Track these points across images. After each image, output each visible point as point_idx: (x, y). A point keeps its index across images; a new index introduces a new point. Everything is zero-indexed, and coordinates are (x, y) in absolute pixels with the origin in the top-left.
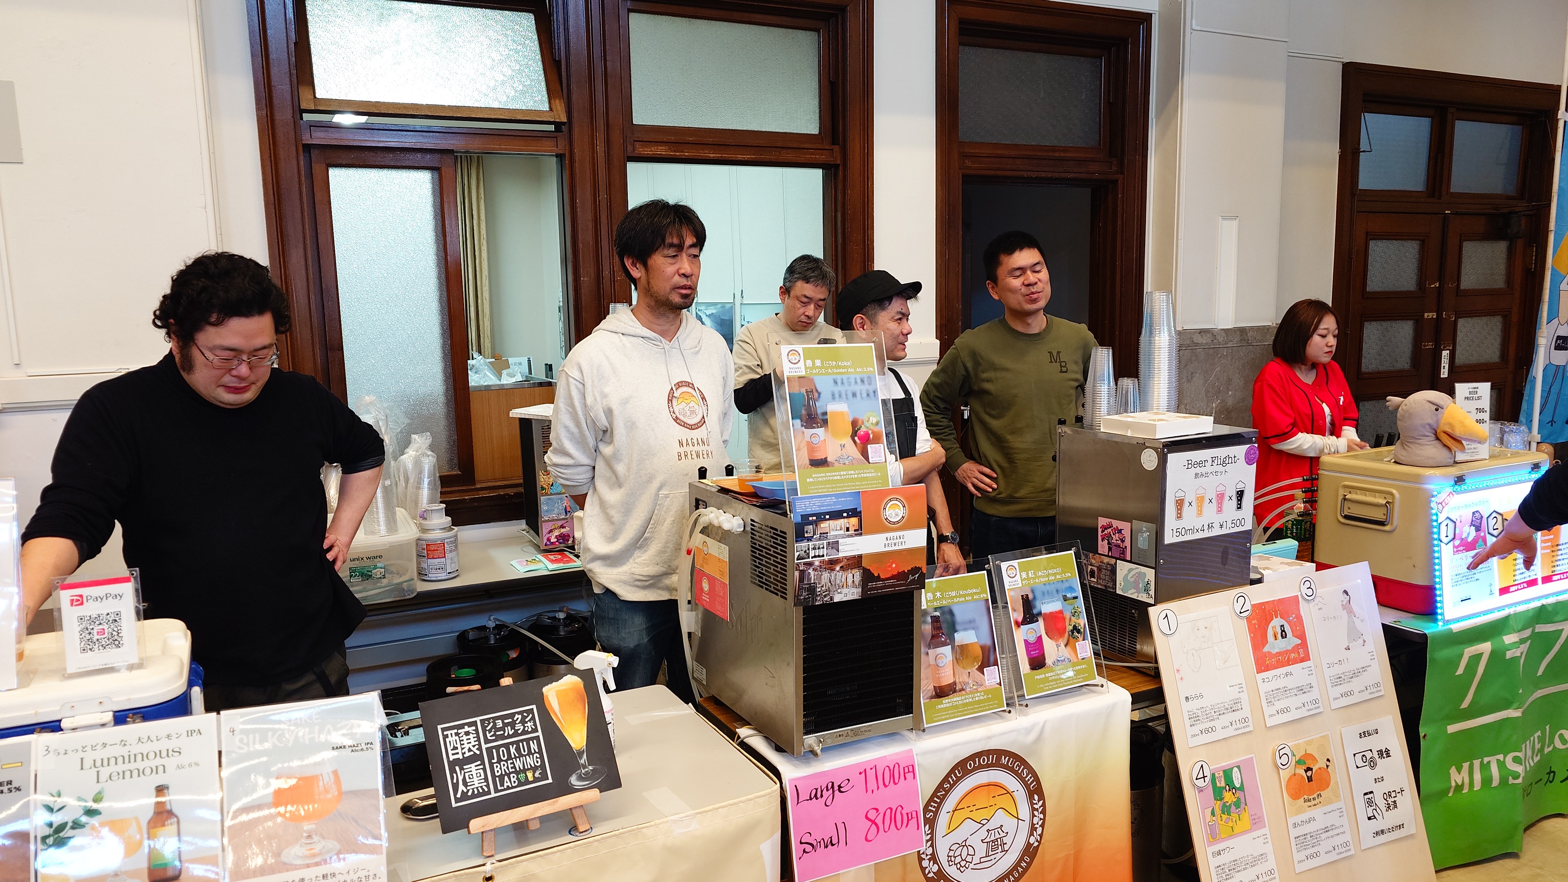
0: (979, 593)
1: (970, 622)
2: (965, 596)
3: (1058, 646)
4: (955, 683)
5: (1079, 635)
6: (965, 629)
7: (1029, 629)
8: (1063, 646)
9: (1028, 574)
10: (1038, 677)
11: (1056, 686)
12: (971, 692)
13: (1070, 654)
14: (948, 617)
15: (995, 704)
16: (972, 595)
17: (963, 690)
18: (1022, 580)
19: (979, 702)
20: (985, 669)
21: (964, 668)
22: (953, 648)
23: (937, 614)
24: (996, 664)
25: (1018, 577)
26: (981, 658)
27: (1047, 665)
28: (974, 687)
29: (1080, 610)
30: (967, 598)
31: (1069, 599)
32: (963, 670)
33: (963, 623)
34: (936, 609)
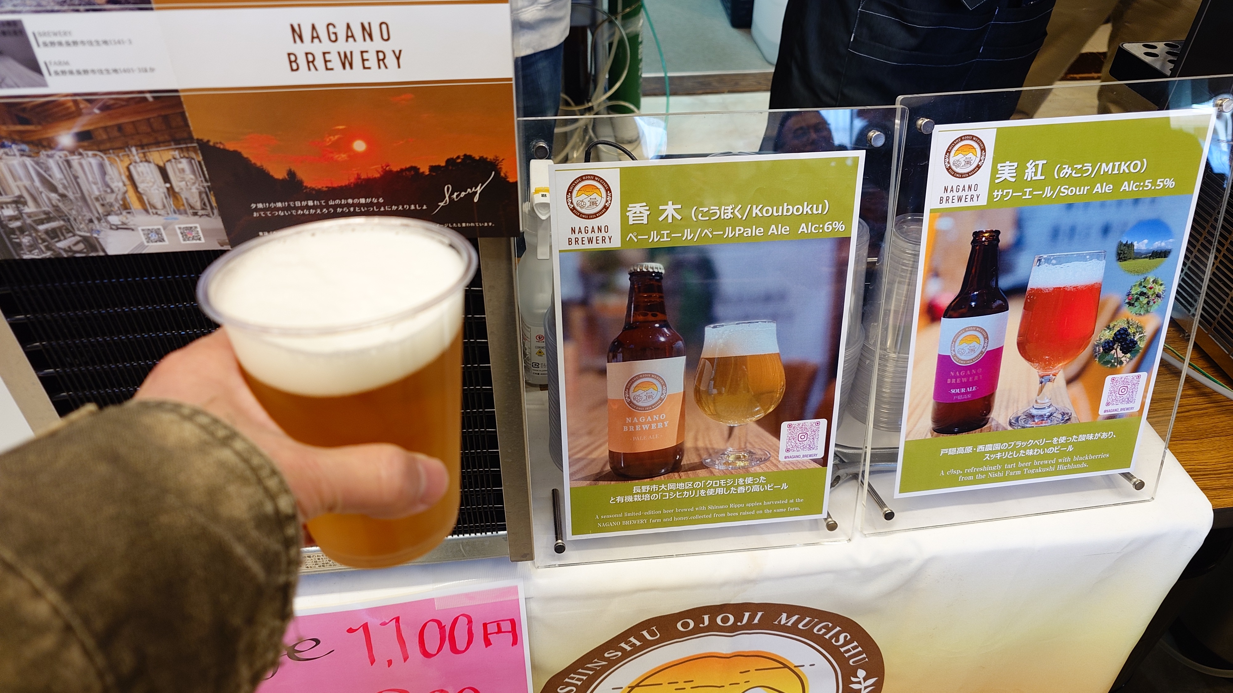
0: (820, 219)
1: (768, 298)
2: (766, 222)
3: (1044, 380)
4: (678, 450)
5: (1125, 358)
6: (746, 318)
7: (965, 330)
8: (1061, 378)
9: (1020, 170)
10: (952, 451)
11: (1000, 474)
12: (725, 474)
13: (1074, 402)
14: (693, 280)
15: (795, 504)
16: (794, 221)
17: (702, 466)
18: (993, 186)
19: (749, 496)
20: (784, 425)
21: (717, 416)
22: (691, 366)
23: (657, 267)
24: (825, 412)
25: (983, 178)
26: (778, 396)
27: (992, 424)
28: (740, 464)
29: (1158, 289)
30: (773, 229)
31: (1139, 256)
32: (711, 421)
33: (740, 300)
34: (653, 254)
